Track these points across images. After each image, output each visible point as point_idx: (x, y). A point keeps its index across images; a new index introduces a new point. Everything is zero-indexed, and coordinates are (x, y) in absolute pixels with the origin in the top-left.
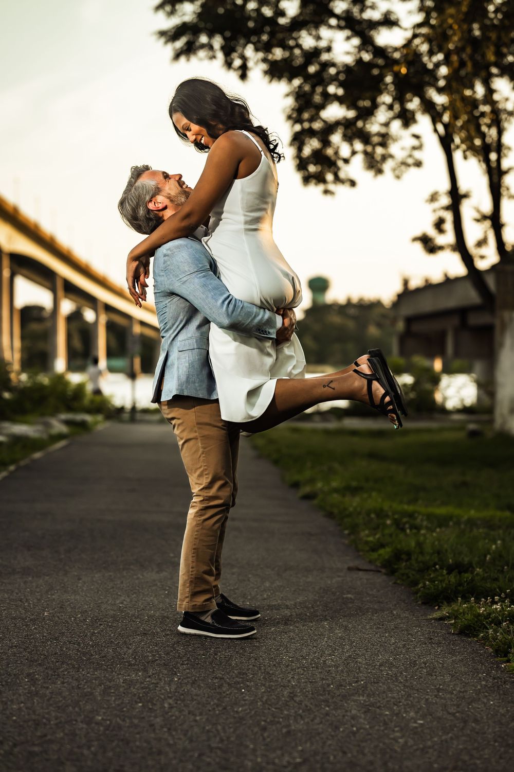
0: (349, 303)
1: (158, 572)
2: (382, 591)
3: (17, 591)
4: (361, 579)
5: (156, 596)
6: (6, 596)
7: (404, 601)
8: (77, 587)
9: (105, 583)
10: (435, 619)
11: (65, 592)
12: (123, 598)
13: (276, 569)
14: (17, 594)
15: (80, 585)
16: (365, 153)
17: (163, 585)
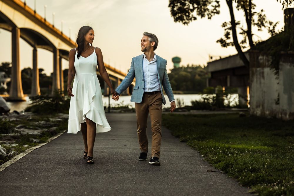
0: (188, 67)
1: (129, 174)
2: (224, 181)
3: (72, 183)
4: (214, 176)
5: (130, 184)
6: (68, 185)
7: (234, 185)
8: (97, 180)
9: (109, 179)
10: (250, 193)
11: (92, 183)
12: (117, 185)
13: (178, 171)
14: (72, 184)
15: (98, 180)
16: (198, 8)
17: (132, 179)
